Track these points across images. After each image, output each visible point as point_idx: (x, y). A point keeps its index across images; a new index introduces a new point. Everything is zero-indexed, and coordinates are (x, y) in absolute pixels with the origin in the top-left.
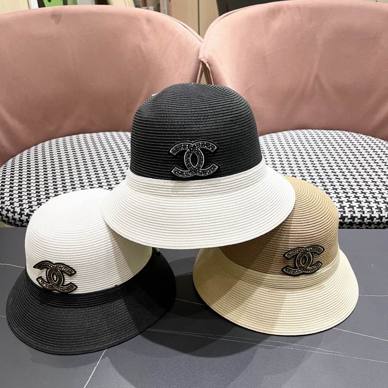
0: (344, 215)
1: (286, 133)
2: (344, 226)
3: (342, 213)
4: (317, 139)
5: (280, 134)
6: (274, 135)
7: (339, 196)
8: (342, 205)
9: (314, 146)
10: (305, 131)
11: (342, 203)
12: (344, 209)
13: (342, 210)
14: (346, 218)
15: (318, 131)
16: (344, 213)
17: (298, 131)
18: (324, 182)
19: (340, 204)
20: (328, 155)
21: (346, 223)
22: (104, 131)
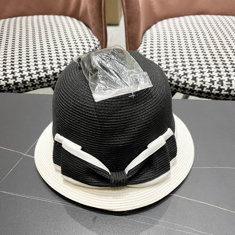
0: (231, 88)
1: (187, 17)
2: (230, 98)
3: (229, 86)
4: (212, 22)
5: (182, 18)
6: (176, 19)
7: (227, 70)
8: (230, 79)
9: (210, 27)
10: (203, 16)
11: (230, 77)
12: (231, 82)
13: (229, 83)
14: (232, 91)
15: (215, 16)
16: (231, 85)
17: (197, 16)
18: (215, 58)
19: (228, 77)
20: (221, 35)
21: (231, 95)
22: (38, 14)
